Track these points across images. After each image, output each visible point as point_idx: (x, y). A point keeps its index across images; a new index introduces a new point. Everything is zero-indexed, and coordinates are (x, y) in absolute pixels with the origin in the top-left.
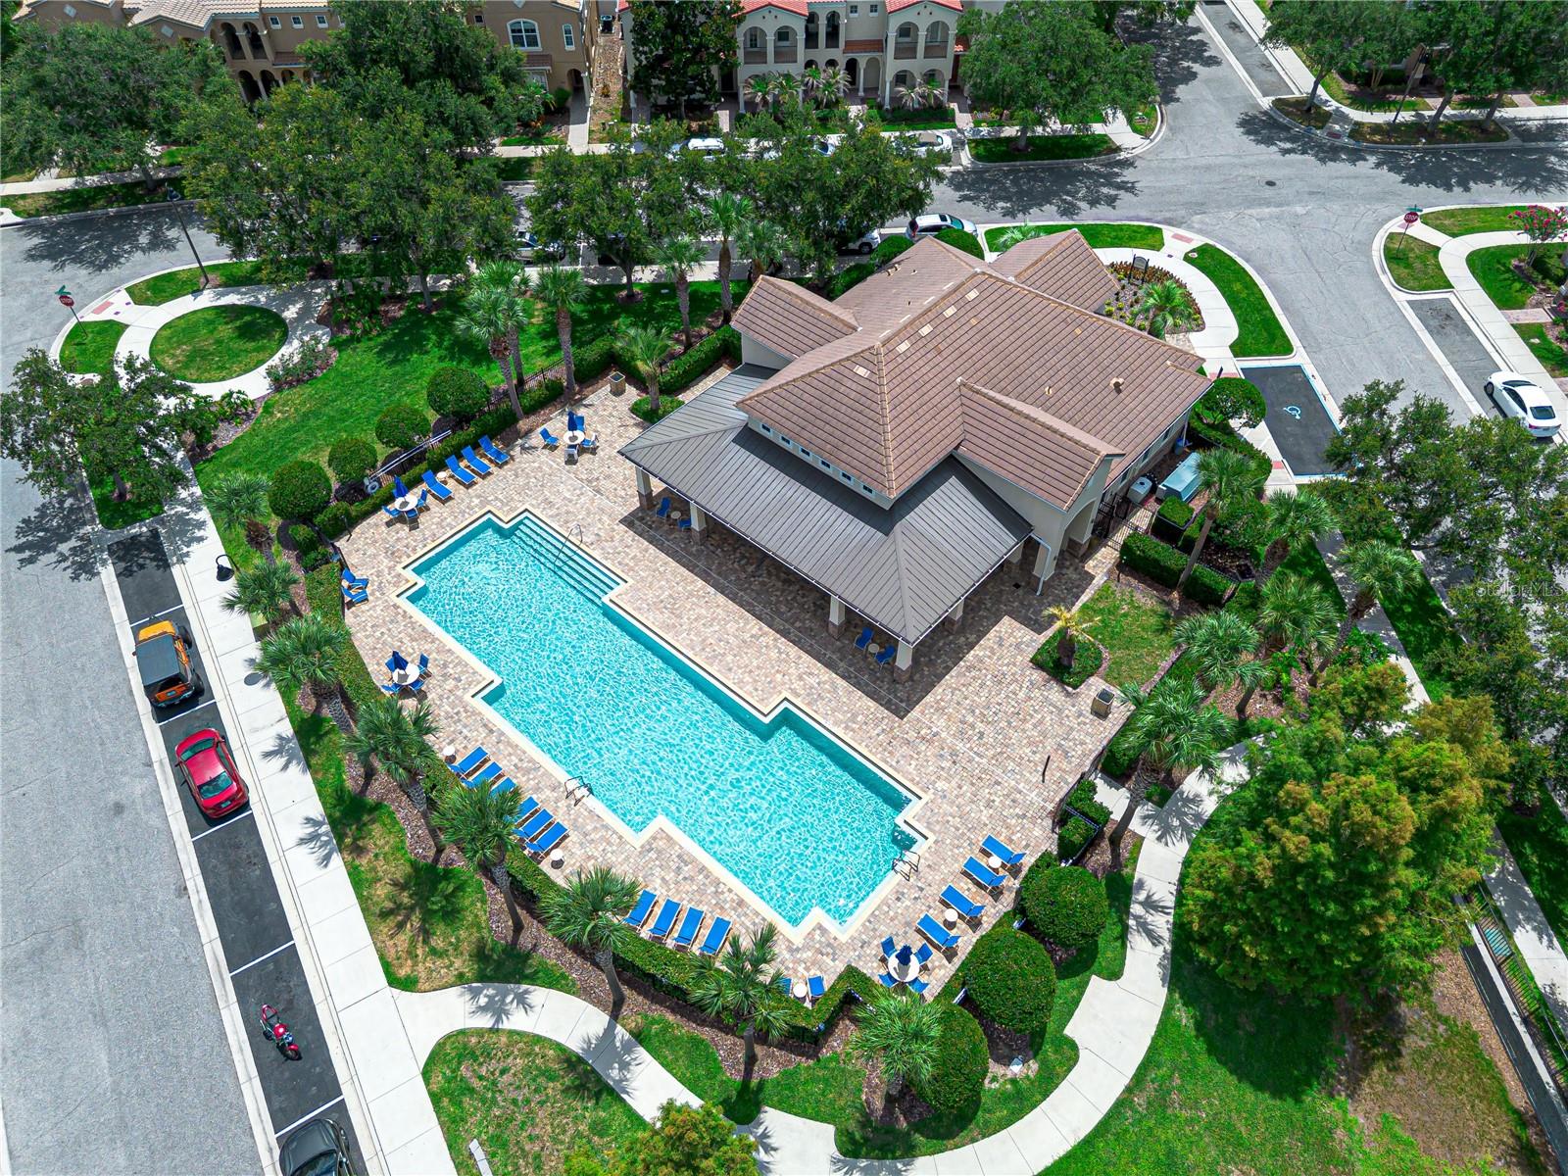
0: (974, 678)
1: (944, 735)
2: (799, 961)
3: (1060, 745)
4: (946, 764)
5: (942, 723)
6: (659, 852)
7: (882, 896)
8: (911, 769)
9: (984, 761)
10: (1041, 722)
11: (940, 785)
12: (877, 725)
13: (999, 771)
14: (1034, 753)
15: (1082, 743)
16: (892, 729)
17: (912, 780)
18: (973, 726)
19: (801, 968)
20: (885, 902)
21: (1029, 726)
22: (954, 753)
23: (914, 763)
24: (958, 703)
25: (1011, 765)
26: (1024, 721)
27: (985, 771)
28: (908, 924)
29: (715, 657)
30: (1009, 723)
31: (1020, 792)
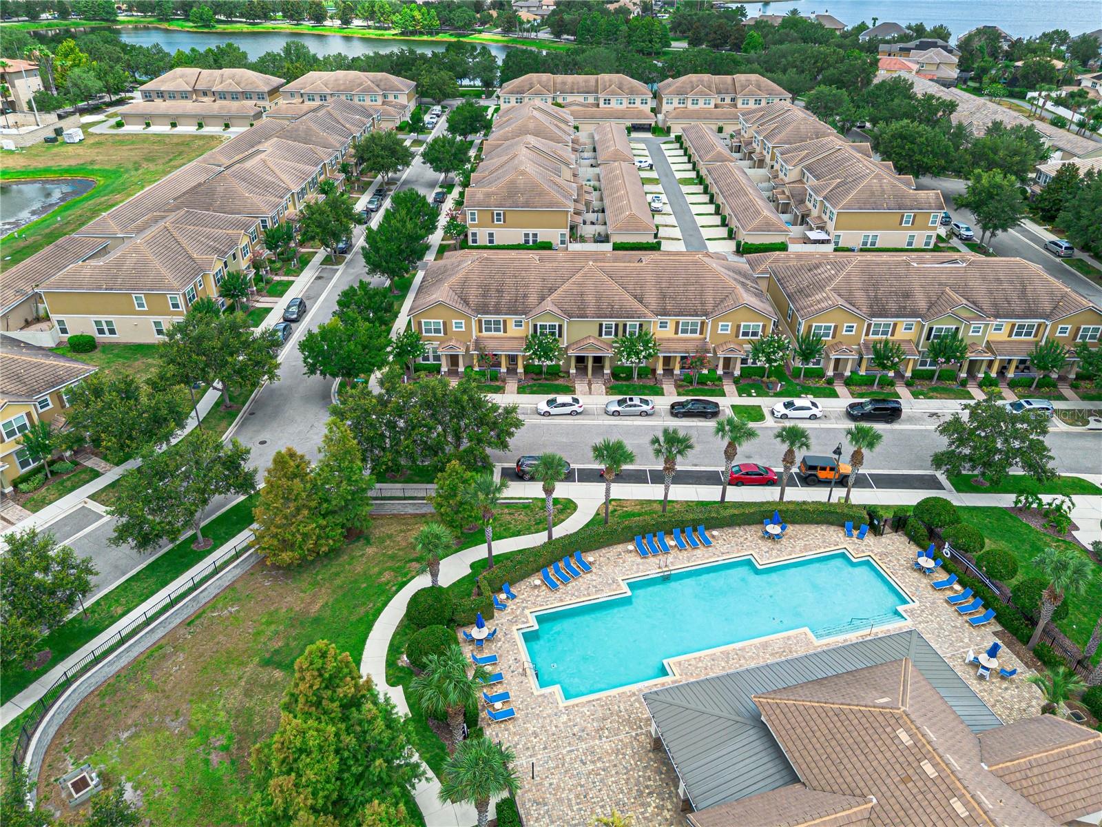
0: (630, 790)
1: (597, 742)
2: (518, 608)
3: (545, 804)
4: (576, 729)
5: (607, 747)
6: (610, 585)
7: (522, 653)
8: (585, 710)
9: (564, 752)
10: (570, 806)
11: (565, 718)
12: (626, 710)
13: (552, 755)
14: (551, 784)
15: (537, 820)
16: (619, 717)
17: (577, 705)
18: (593, 762)
19: (514, 607)
20: (519, 652)
21: (572, 796)
22: (581, 738)
23: (588, 713)
24: (615, 766)
25: (551, 764)
26: (577, 796)
27: (558, 747)
28: (501, 656)
29: (728, 657)
30: (582, 786)
31: (531, 756)
